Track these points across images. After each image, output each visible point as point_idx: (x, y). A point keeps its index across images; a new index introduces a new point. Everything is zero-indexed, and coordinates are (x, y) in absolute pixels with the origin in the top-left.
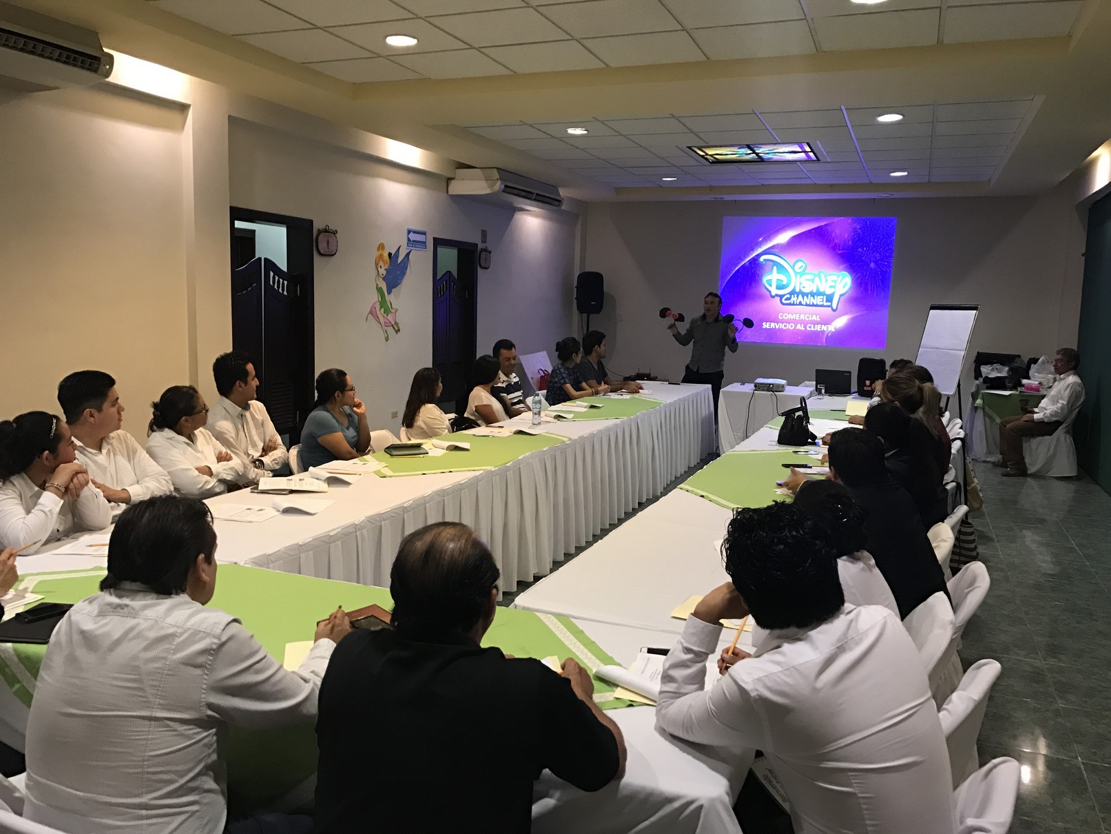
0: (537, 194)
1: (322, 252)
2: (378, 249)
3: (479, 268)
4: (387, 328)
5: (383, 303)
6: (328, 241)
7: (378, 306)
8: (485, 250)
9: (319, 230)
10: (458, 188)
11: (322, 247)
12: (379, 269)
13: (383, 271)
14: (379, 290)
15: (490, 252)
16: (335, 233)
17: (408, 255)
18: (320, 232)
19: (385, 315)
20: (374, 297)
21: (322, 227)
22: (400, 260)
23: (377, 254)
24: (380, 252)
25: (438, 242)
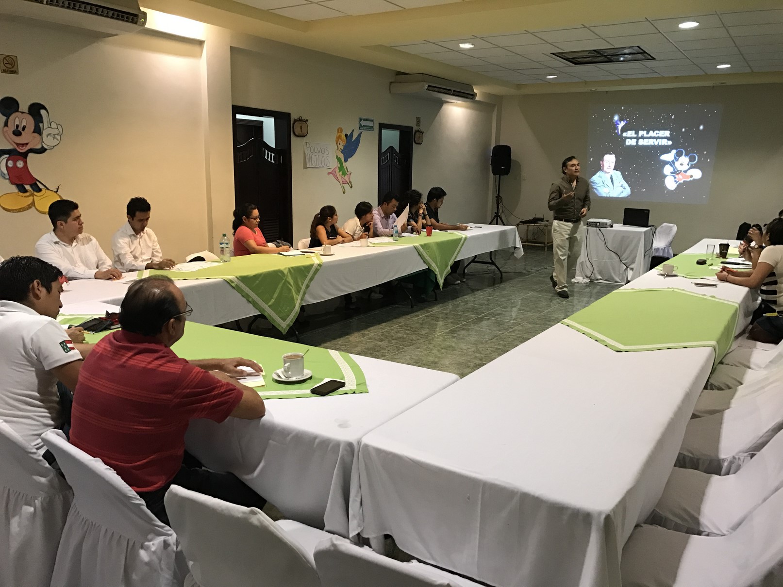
0: (454, 91)
1: (297, 134)
3: (414, 144)
4: (344, 185)
6: (301, 127)
8: (419, 131)
9: (294, 119)
10: (398, 88)
11: (297, 130)
12: (338, 145)
13: (341, 147)
14: (339, 159)
15: (423, 133)
16: (306, 121)
17: (360, 135)
18: (295, 121)
20: (335, 164)
21: (296, 117)
22: (354, 139)
23: (337, 135)
24: (339, 133)
25: (382, 126)
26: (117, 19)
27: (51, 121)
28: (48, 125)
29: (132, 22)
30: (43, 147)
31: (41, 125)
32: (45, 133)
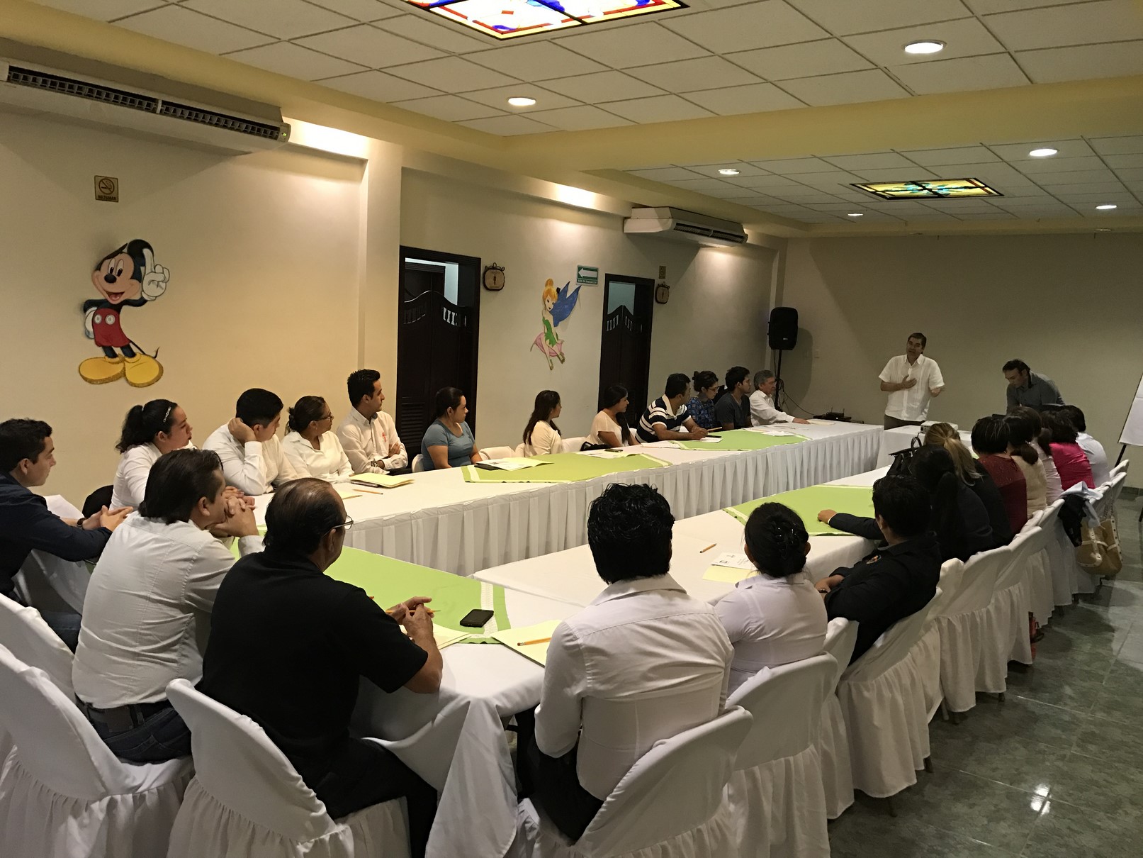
0: (714, 231)
1: (488, 286)
2: (546, 285)
3: (655, 303)
4: (551, 358)
5: (549, 335)
6: (495, 277)
7: (543, 338)
8: (663, 286)
9: (486, 267)
10: (634, 226)
11: (489, 282)
12: (546, 303)
13: (550, 305)
14: (546, 322)
15: (668, 288)
16: (502, 270)
17: (577, 290)
18: (487, 269)
19: (551, 346)
20: (541, 329)
21: (489, 264)
22: (568, 295)
23: (545, 289)
24: (548, 287)
25: (610, 278)
26: (250, 133)
27: (156, 263)
28: (151, 269)
29: (271, 138)
30: (142, 298)
31: (142, 268)
32: (146, 280)
